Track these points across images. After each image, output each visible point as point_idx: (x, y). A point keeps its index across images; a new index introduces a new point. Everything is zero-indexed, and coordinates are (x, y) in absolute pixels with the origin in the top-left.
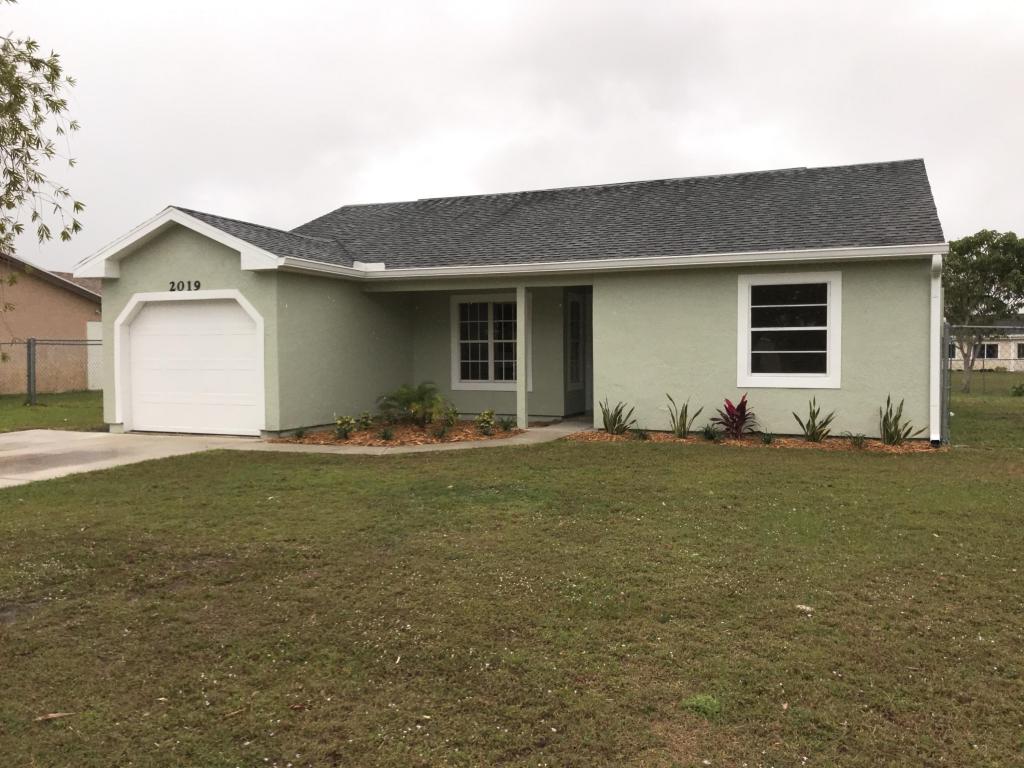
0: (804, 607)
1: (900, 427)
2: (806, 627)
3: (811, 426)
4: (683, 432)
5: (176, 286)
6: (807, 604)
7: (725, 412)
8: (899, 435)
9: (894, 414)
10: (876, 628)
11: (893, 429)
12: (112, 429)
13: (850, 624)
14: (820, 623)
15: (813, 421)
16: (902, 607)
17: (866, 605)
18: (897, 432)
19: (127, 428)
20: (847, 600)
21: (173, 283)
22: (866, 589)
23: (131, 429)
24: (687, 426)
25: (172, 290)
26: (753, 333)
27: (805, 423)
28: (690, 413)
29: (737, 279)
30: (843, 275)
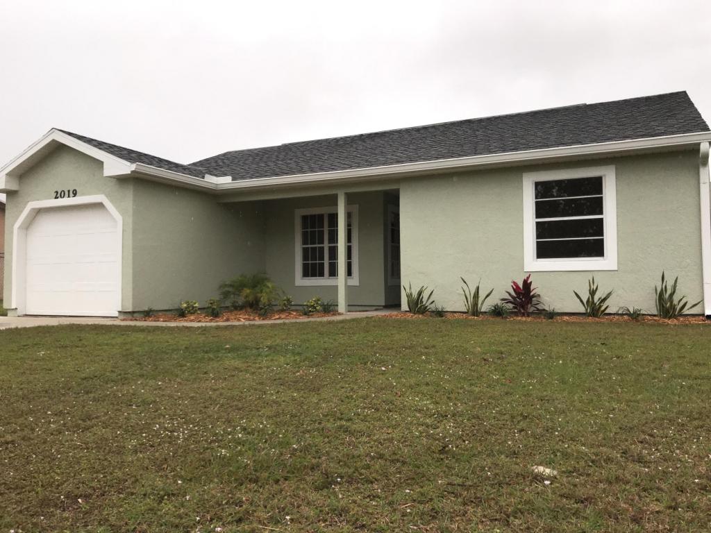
0: (541, 469)
1: (675, 302)
2: (539, 502)
3: (590, 303)
4: (475, 311)
5: (59, 195)
6: (548, 464)
7: (513, 293)
8: (674, 309)
9: (669, 292)
10: (655, 507)
11: (668, 305)
12: (10, 313)
13: (610, 499)
14: (561, 496)
15: (593, 298)
16: (695, 472)
17: (637, 467)
18: (673, 307)
19: (20, 312)
20: (609, 460)
21: (57, 192)
22: (640, 446)
23: (24, 313)
24: (479, 306)
25: (56, 198)
26: (537, 223)
27: (585, 301)
28: (482, 295)
29: (522, 177)
30: (616, 169)
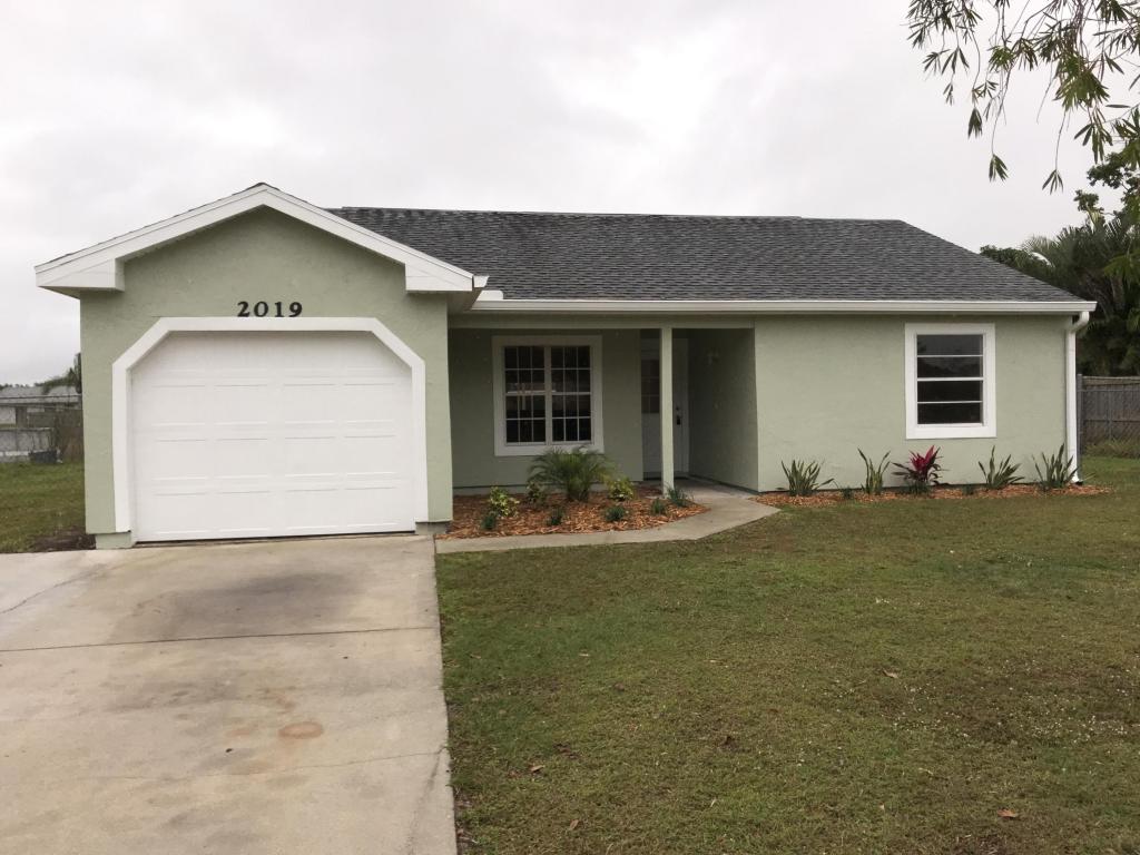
5: (250, 309)
12: (99, 543)
19: (139, 538)
21: (246, 305)
25: (242, 315)
26: (919, 383)
29: (903, 329)
30: (996, 328)
